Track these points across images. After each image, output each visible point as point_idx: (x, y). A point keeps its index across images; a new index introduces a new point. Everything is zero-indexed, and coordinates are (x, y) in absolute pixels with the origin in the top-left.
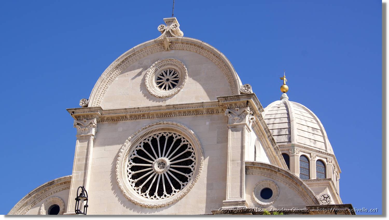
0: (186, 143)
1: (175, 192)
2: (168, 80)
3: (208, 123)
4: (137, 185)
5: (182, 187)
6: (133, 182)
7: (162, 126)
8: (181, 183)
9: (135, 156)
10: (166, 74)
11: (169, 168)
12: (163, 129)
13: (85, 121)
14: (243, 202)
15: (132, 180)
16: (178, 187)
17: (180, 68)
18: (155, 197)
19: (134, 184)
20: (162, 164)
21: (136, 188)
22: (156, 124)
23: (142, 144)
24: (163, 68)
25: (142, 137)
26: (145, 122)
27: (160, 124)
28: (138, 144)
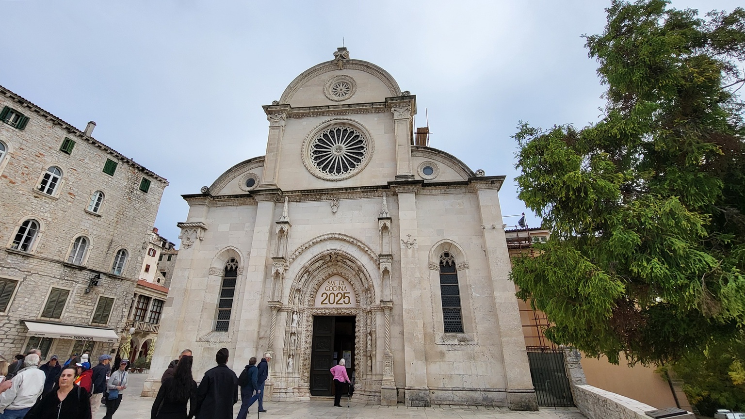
0: (358, 134)
1: (351, 170)
2: (341, 90)
3: (376, 119)
4: (319, 164)
5: (356, 166)
6: (315, 163)
7: (339, 121)
8: (355, 163)
9: (316, 144)
10: (340, 86)
11: (345, 152)
12: (339, 124)
13: (276, 116)
14: (413, 176)
15: (314, 161)
16: (353, 166)
17: (351, 82)
18: (334, 174)
19: (316, 164)
20: (340, 149)
21: (317, 167)
22: (334, 120)
23: (322, 135)
24: (337, 81)
25: (322, 129)
26: (325, 119)
27: (337, 119)
28: (319, 135)
